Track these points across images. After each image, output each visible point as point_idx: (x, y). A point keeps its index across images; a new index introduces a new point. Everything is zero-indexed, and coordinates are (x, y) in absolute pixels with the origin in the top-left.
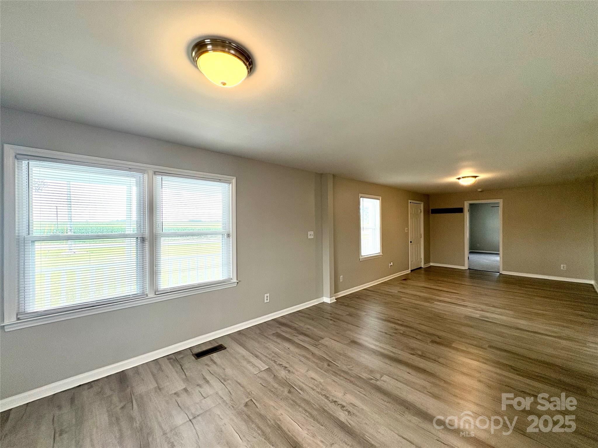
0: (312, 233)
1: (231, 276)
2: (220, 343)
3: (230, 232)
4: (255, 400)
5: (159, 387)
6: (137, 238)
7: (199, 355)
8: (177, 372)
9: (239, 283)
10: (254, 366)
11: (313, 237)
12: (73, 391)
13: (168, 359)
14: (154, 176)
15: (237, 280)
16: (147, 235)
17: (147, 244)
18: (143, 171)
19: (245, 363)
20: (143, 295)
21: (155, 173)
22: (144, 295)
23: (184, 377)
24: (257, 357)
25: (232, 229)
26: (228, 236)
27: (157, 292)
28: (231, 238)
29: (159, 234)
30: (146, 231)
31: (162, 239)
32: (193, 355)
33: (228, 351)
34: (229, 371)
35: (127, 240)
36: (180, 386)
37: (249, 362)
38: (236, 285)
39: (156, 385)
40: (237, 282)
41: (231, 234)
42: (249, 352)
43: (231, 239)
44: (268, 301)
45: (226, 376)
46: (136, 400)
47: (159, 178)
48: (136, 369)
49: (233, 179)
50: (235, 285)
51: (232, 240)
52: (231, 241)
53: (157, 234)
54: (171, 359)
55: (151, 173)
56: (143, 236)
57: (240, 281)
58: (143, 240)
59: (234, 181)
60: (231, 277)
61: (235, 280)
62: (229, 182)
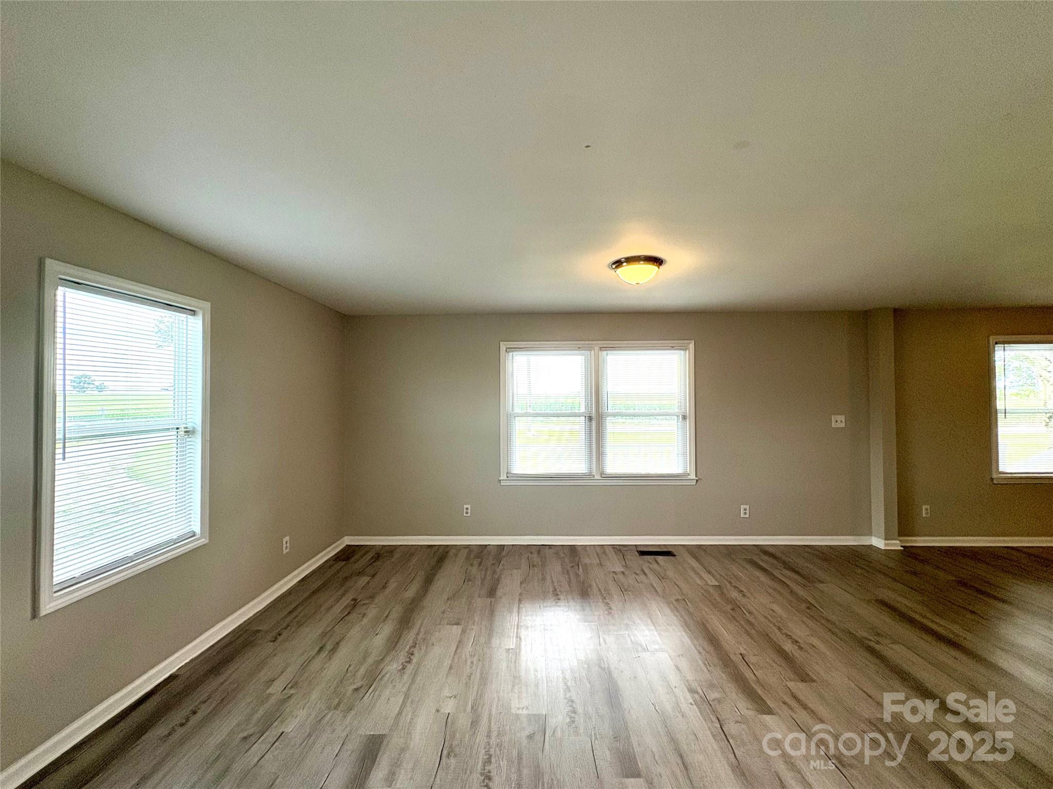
0: (842, 418)
1: (688, 470)
2: (670, 550)
3: (686, 413)
4: (689, 601)
5: (601, 564)
6: (585, 417)
7: (643, 553)
8: (618, 559)
9: (699, 481)
10: (701, 578)
11: (843, 425)
12: (539, 547)
13: (613, 548)
14: (600, 352)
15: (696, 476)
16: (594, 414)
17: (594, 423)
18: (590, 349)
19: (692, 574)
20: (589, 476)
21: (601, 349)
22: (591, 475)
23: (624, 564)
24: (709, 572)
25: (689, 408)
26: (684, 417)
27: (604, 476)
28: (688, 421)
29: (605, 413)
30: (592, 412)
31: (607, 419)
32: (637, 551)
33: (676, 559)
34: (670, 573)
35: (577, 419)
36: (619, 568)
37: (697, 574)
38: (695, 484)
39: (599, 562)
40: (697, 480)
41: (688, 416)
42: (702, 566)
43: (688, 423)
44: (747, 516)
45: (665, 575)
46: (582, 566)
47: (605, 353)
48: (584, 547)
49: (690, 343)
50: (693, 482)
51: (690, 422)
52: (688, 425)
53: (604, 413)
54: (615, 548)
55: (597, 348)
56: (590, 415)
57: (700, 479)
58: (590, 419)
59: (692, 346)
60: (688, 472)
61: (693, 476)
62: (685, 349)
